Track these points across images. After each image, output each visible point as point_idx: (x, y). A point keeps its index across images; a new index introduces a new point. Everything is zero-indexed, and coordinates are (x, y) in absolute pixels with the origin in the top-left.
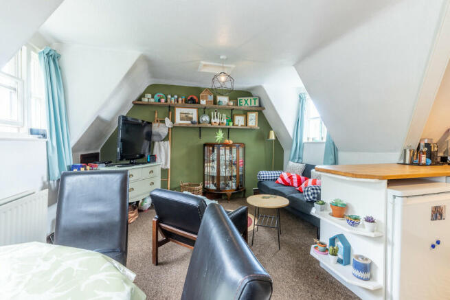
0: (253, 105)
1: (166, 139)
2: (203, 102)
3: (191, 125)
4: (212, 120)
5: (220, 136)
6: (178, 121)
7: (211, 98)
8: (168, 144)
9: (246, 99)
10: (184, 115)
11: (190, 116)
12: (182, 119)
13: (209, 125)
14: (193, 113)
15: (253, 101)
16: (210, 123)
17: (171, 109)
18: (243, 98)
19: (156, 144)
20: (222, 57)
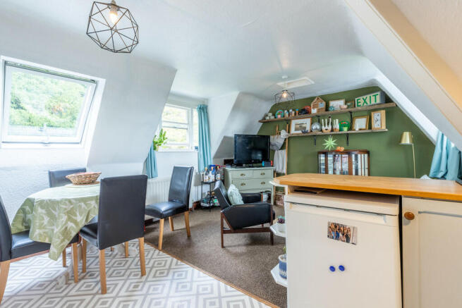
0: (373, 102)
1: (283, 148)
2: (314, 111)
3: (303, 135)
4: (323, 127)
5: (330, 143)
6: (293, 131)
7: (322, 105)
8: (284, 152)
9: (365, 97)
10: (298, 126)
11: (304, 125)
12: (296, 129)
13: (320, 133)
14: (306, 122)
15: (373, 98)
16: (321, 130)
17: (288, 122)
18: (361, 98)
19: (276, 152)
20: (283, 77)
